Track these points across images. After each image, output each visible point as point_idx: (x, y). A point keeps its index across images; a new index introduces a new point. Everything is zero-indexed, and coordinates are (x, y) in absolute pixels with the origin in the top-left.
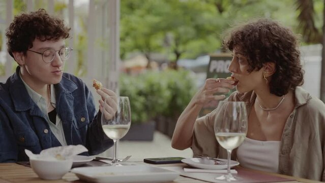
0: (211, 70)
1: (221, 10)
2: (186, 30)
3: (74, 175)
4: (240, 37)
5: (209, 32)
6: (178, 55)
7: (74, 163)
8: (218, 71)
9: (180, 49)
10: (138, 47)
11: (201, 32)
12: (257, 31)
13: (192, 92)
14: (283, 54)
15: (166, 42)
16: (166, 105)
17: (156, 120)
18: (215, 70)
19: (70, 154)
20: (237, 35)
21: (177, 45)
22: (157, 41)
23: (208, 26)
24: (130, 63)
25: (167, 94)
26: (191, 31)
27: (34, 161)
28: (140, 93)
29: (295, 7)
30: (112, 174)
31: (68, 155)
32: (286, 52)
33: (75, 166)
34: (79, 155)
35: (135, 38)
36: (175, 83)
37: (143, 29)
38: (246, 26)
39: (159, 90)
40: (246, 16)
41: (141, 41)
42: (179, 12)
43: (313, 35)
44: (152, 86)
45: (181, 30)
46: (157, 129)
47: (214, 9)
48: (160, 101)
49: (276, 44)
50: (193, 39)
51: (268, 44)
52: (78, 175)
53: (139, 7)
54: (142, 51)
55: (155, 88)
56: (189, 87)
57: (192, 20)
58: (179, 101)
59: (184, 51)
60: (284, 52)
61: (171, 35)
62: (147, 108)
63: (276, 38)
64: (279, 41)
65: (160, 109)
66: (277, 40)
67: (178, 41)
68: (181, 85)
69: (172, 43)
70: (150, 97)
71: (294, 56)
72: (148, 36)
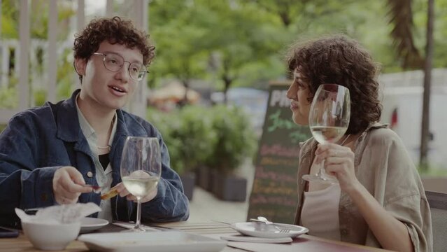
0: (273, 103)
1: (287, 22)
2: (239, 48)
3: (82, 243)
4: (305, 56)
5: (270, 52)
6: (228, 83)
7: (82, 228)
8: (282, 104)
9: (231, 74)
10: (172, 71)
11: (260, 51)
12: (327, 51)
13: (246, 133)
14: (355, 84)
15: (211, 64)
16: (210, 151)
17: (197, 171)
18: (277, 103)
19: (77, 215)
20: (301, 53)
21: (226, 68)
22: (198, 63)
23: (268, 43)
24: (160, 94)
25: (212, 136)
26: (246, 50)
27: (27, 224)
28: (175, 135)
29: (389, 18)
30: (135, 243)
31: (75, 217)
32: (360, 82)
33: (83, 231)
34: (89, 216)
35: (169, 59)
36: (223, 121)
37: (179, 45)
38: (315, 43)
39: (201, 131)
40: (321, 29)
41: (177, 63)
42: (229, 23)
43: (412, 57)
44: (191, 124)
45: (233, 48)
46: (198, 184)
47: (277, 20)
48: (203, 146)
49: (347, 70)
50: (248, 61)
51: (337, 70)
52: (87, 244)
53: (174, 17)
54: (178, 77)
55: (196, 127)
56: (242, 127)
57: (248, 34)
58: (229, 146)
59: (236, 78)
60: (357, 82)
61: (218, 55)
62: (183, 155)
63: (349, 63)
64: (352, 68)
65: (202, 157)
66: (350, 66)
67: (227, 63)
68: (231, 123)
69: (220, 65)
70: (188, 140)
71: (369, 89)
72: (187, 55)
